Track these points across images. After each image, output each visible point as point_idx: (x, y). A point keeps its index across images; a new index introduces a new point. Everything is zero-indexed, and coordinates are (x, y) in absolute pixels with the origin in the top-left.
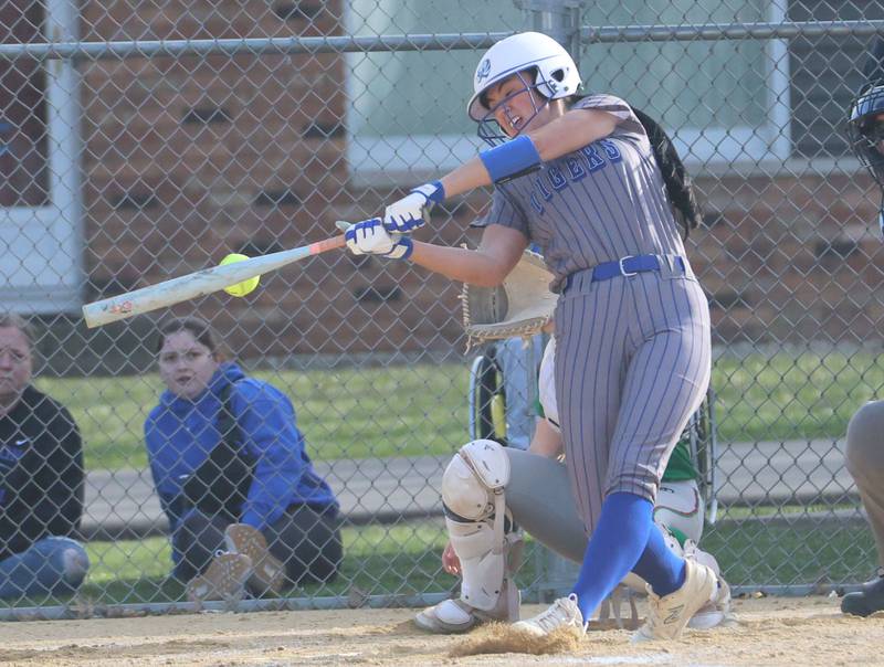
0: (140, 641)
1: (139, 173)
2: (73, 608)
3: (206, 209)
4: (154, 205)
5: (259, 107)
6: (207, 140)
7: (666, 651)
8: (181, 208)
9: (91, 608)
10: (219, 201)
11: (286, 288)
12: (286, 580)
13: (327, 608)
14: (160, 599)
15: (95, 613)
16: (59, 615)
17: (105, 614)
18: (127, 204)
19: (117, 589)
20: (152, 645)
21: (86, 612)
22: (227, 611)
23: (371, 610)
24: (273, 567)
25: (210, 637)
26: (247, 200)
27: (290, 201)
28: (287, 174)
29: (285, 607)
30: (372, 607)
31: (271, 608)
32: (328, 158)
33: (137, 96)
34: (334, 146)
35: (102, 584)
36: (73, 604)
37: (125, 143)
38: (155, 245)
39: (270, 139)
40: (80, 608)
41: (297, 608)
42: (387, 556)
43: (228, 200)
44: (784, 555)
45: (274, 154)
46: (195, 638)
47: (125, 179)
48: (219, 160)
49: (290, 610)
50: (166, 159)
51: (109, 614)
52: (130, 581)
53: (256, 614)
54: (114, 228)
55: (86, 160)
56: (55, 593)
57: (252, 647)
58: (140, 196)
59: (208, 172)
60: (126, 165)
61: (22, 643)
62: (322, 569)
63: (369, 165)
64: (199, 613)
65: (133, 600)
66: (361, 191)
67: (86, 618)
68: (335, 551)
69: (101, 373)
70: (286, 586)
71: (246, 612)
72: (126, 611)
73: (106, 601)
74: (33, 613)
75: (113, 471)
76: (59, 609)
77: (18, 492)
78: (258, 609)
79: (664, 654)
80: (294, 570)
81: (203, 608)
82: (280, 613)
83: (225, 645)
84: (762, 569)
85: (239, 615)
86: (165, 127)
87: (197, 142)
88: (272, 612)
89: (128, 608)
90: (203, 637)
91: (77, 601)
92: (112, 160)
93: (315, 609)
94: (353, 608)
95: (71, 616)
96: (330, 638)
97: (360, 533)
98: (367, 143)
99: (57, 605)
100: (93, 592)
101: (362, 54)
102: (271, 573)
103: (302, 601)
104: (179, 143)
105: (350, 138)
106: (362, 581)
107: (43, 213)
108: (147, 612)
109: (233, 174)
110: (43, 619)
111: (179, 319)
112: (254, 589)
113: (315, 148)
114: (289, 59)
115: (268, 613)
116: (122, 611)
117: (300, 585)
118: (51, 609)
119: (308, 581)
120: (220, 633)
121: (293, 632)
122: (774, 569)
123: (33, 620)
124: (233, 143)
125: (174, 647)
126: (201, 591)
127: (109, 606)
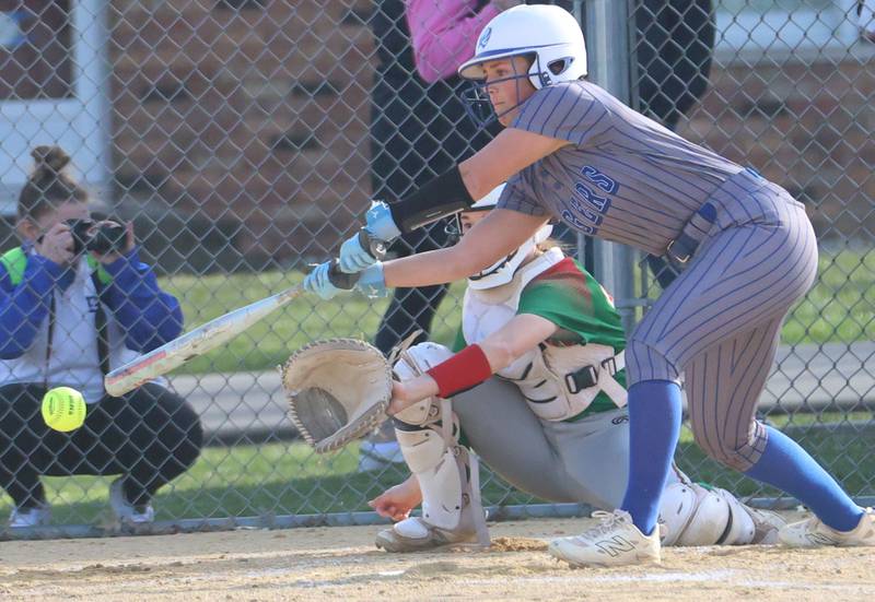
1: (168, 63)
2: (99, 526)
3: (238, 101)
4: (183, 97)
6: (238, 28)
8: (211, 100)
10: (252, 93)
11: (323, 185)
14: (191, 515)
15: (122, 530)
16: (84, 534)
17: (133, 532)
18: (154, 97)
21: (113, 530)
22: (262, 527)
26: (281, 91)
27: (326, 92)
28: (323, 64)
29: (323, 523)
31: (308, 524)
36: (99, 521)
37: (151, 33)
38: (182, 140)
39: (305, 28)
40: (106, 525)
41: (336, 523)
43: (261, 91)
45: (309, 42)
47: (152, 70)
48: (251, 50)
49: (327, 525)
50: (194, 49)
51: (137, 531)
53: (292, 531)
55: (112, 51)
57: (288, 566)
58: (167, 89)
59: (240, 63)
60: (154, 56)
61: (44, 564)
64: (232, 530)
65: (162, 517)
67: (114, 536)
71: (282, 528)
72: (155, 528)
74: (57, 531)
76: (84, 527)
78: (295, 525)
81: (236, 525)
82: (318, 529)
85: (275, 532)
86: (193, 15)
87: (227, 31)
88: (310, 529)
89: (157, 525)
90: (237, 556)
91: (103, 518)
92: (138, 49)
93: (355, 524)
95: (96, 533)
103: (341, 516)
104: (209, 33)
107: (65, 107)
108: (176, 530)
109: (267, 65)
110: (67, 537)
115: (304, 529)
116: (150, 528)
118: (73, 529)
123: (57, 538)
124: (267, 31)
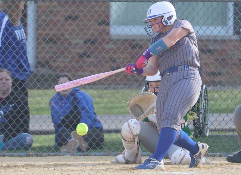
0: (47, 163)
1: (51, 33)
2: (29, 153)
3: (70, 44)
4: (55, 42)
5: (85, 16)
6: (70, 25)
7: (193, 171)
8: (62, 43)
9: (34, 154)
10: (74, 42)
11: (91, 66)
12: (88, 148)
13: (99, 156)
14: (53, 152)
15: (35, 155)
16: (25, 155)
17: (37, 156)
18: (48, 42)
19: (41, 148)
20: (50, 165)
21: (32, 154)
22: (71, 156)
23: (111, 157)
24: (84, 143)
25: (66, 163)
26: (82, 42)
27: (93, 42)
28: (92, 35)
29: (87, 155)
30: (112, 156)
31: (84, 155)
32: (104, 31)
33: (51, 12)
34: (106, 28)
35: (37, 147)
36: (29, 152)
37: (47, 25)
38: (55, 53)
39: (88, 25)
40: (30, 153)
41: (91, 155)
42: (117, 142)
43: (76, 41)
44: (227, 146)
45: (89, 29)
46: (62, 163)
47: (47, 35)
48: (73, 30)
50: (59, 30)
51: (39, 155)
52: (45, 146)
53: (79, 157)
54: (44, 48)
55: (37, 29)
56: (24, 149)
57: (78, 166)
58: (51, 40)
59: (70, 34)
60: (48, 31)
61: (14, 163)
62: (98, 145)
63: (115, 33)
64: (63, 156)
65: (45, 152)
66: (113, 40)
67: (32, 156)
68: (102, 140)
69: (39, 88)
70: (88, 149)
71: (77, 156)
72: (43, 155)
73: (38, 152)
74: (17, 154)
75: (41, 116)
76: (25, 153)
77: (14, 121)
78: (80, 155)
79: (192, 172)
80: (90, 145)
81: (65, 155)
82: (86, 157)
83: (70, 165)
84: (220, 149)
85: (75, 157)
86: (58, 21)
87: (68, 25)
88: (84, 156)
89: (44, 154)
90: (64, 163)
91: (30, 151)
92: (44, 29)
93: (96, 156)
94: (107, 156)
95: (28, 155)
96: (100, 164)
97: (109, 135)
98: (115, 27)
99: (24, 152)
100: (34, 149)
101: (114, 3)
102: (84, 145)
103: (92, 153)
104: (63, 26)
105: (110, 26)
106: (109, 148)
108: (49, 155)
109: (78, 35)
110: (20, 156)
111: (61, 74)
112: (79, 150)
113: (101, 28)
114: (94, 3)
115: (83, 156)
116: (42, 155)
117: (92, 149)
118: (22, 154)
119: (94, 148)
120: (69, 162)
121: (89, 162)
122: (224, 149)
123: (17, 156)
124: (78, 25)
125: (56, 165)
126: (64, 150)
127: (39, 153)
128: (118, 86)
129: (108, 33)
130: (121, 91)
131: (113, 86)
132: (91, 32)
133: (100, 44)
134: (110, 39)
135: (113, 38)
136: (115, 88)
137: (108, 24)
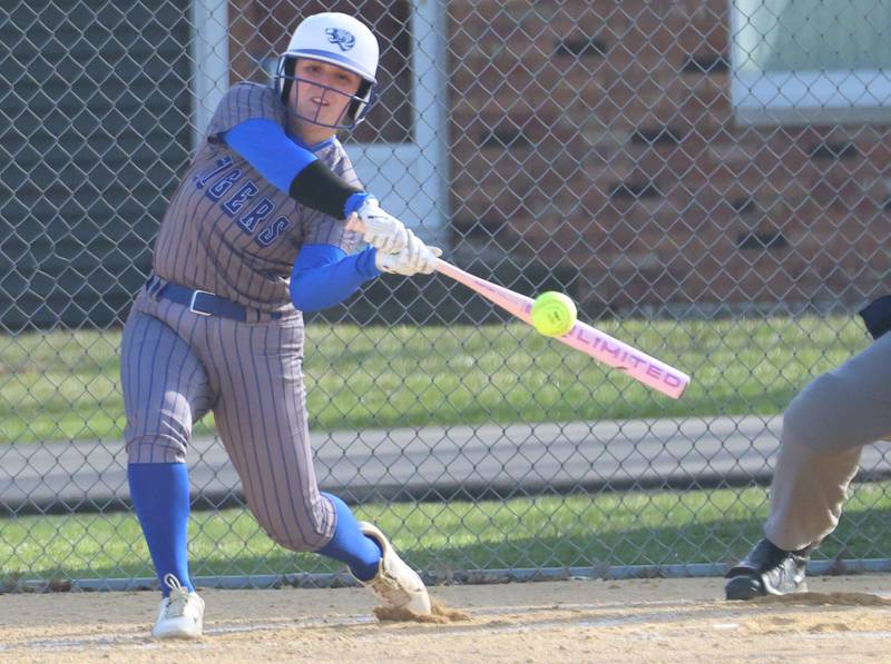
1: (505, 110)
2: (431, 574)
3: (578, 148)
4: (521, 143)
5: (633, 40)
6: (578, 74)
8: (550, 147)
9: (451, 574)
10: (591, 140)
11: (661, 234)
13: (702, 576)
14: (524, 564)
15: (455, 579)
17: (465, 581)
18: (492, 143)
19: (478, 554)
21: (446, 578)
22: (596, 578)
26: (622, 139)
27: (666, 141)
28: (663, 112)
29: (658, 574)
31: (642, 575)
32: (707, 96)
33: (503, 28)
34: (714, 82)
35: (463, 548)
36: (432, 569)
37: (490, 78)
38: (521, 186)
39: (645, 75)
40: (438, 574)
41: (670, 574)
43: (600, 138)
45: (650, 90)
47: (490, 116)
48: (590, 96)
49: (662, 577)
50: (533, 95)
51: (469, 580)
52: (492, 545)
53: (626, 582)
55: (452, 95)
58: (506, 134)
59: (580, 109)
60: (492, 101)
63: (751, 103)
64: (566, 580)
65: (496, 565)
66: (742, 130)
67: (446, 584)
69: (464, 322)
71: (616, 579)
72: (487, 578)
73: (467, 566)
75: (475, 427)
78: (629, 576)
81: (570, 575)
82: (651, 580)
85: (609, 583)
86: (532, 61)
87: (567, 77)
88: (644, 580)
89: (490, 574)
92: (477, 95)
93: (691, 576)
95: (429, 582)
97: (738, 496)
98: (749, 79)
100: (452, 556)
103: (676, 568)
104: (549, 79)
105: (731, 74)
106: (740, 547)
107: (403, 151)
108: (510, 579)
109: (607, 112)
113: (695, 84)
115: (639, 580)
116: (484, 577)
124: (608, 78)
127: (470, 571)
128: (765, 305)
129: (723, 104)
130: (778, 323)
131: (747, 307)
132: (657, 101)
133: (695, 145)
134: (731, 127)
135: (743, 120)
136: (756, 315)
137: (723, 68)
